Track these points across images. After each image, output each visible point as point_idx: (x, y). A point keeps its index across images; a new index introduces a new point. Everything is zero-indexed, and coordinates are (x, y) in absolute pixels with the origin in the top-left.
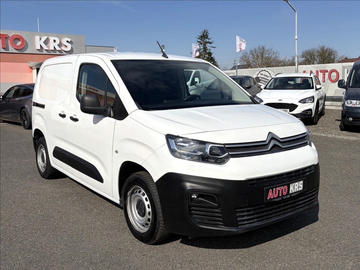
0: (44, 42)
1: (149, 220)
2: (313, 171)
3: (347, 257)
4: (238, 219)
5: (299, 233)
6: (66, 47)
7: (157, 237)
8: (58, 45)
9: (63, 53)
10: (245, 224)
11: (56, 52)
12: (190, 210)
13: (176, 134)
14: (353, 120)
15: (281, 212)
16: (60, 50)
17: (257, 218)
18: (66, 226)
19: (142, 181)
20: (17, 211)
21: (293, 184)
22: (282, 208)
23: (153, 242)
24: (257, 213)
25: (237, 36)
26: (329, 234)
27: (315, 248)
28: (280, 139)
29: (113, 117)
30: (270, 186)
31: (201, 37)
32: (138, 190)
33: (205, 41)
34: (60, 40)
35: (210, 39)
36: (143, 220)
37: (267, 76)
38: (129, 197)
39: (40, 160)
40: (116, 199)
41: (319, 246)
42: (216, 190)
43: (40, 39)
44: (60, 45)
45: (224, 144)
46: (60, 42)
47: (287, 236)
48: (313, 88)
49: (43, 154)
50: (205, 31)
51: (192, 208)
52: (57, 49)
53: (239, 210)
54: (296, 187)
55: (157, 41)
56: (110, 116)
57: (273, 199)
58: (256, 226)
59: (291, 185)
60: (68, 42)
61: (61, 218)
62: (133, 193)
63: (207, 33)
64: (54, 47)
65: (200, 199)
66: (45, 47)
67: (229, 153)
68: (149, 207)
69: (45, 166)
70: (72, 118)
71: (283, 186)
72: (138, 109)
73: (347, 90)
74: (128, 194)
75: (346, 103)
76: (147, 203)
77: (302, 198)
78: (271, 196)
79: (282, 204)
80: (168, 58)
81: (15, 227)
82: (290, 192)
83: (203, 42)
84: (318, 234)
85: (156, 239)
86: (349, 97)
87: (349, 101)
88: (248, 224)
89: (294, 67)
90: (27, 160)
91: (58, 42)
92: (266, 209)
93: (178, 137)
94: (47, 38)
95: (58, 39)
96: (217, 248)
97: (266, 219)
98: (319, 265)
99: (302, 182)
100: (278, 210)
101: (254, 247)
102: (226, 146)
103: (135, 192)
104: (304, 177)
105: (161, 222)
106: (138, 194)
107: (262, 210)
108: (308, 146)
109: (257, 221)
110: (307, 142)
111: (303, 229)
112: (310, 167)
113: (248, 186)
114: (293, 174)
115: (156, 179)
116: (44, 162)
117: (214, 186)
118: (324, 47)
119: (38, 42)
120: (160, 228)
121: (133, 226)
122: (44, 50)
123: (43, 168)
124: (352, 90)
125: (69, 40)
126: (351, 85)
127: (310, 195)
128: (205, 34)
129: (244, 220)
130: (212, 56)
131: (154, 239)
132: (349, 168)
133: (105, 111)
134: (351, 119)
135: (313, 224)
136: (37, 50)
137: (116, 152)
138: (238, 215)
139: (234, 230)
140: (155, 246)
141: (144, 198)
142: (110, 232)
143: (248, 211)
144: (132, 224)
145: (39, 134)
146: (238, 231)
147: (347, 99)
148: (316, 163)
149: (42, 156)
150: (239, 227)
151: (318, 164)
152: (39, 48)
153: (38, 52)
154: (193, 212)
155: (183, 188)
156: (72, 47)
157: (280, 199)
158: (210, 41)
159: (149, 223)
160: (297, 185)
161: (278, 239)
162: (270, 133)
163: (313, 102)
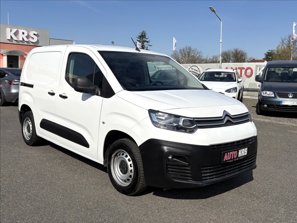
0: (14, 34)
1: (130, 176)
2: (254, 141)
3: (279, 205)
4: (203, 175)
5: (241, 188)
6: (33, 38)
7: (138, 189)
8: (26, 37)
9: (30, 44)
10: (207, 179)
11: (24, 43)
12: (167, 168)
13: (156, 109)
14: (267, 107)
15: (232, 171)
16: (28, 41)
17: (215, 175)
18: (59, 182)
19: (126, 146)
20: (14, 170)
21: (241, 150)
22: (232, 168)
23: (133, 194)
24: (216, 171)
25: (174, 38)
26: (263, 189)
27: (255, 199)
28: (232, 116)
29: (100, 96)
30: (225, 151)
31: (140, 36)
32: (122, 153)
34: (27, 32)
35: (147, 39)
36: (125, 176)
37: (197, 71)
38: (113, 159)
39: (25, 130)
40: (101, 161)
41: (258, 198)
42: (187, 153)
43: (11, 31)
44: (28, 37)
45: (194, 118)
46: (28, 34)
47: (233, 191)
48: (235, 81)
49: (29, 125)
50: (143, 32)
51: (169, 166)
52: (25, 40)
53: (204, 168)
54: (243, 152)
55: (131, 38)
56: (98, 95)
57: (227, 161)
58: (215, 181)
59: (240, 151)
60: (34, 34)
61: (52, 176)
62: (116, 155)
64: (23, 38)
65: (174, 159)
66: (15, 38)
67: (197, 125)
68: (131, 166)
69: (31, 135)
70: (61, 96)
71: (235, 151)
72: (123, 89)
73: (262, 83)
74: (113, 156)
75: (262, 94)
76: (129, 163)
77: (246, 161)
78: (226, 158)
79: (233, 165)
80: (140, 51)
81: (17, 182)
82: (239, 156)
83: (142, 41)
84: (255, 189)
85: (137, 191)
86: (264, 88)
87: (264, 92)
88: (209, 179)
89: (219, 64)
90: (10, 131)
91: (26, 34)
92: (222, 168)
93: (158, 112)
94: (17, 31)
95: (26, 31)
96: (183, 199)
97: (221, 176)
98: (260, 210)
99: (246, 149)
100: (229, 169)
101: (210, 198)
102: (195, 120)
103: (118, 154)
104: (248, 145)
105: (141, 178)
106: (121, 156)
107: (219, 169)
108: (250, 122)
109: (215, 178)
110: (249, 119)
111: (243, 186)
112: (252, 138)
113: (211, 150)
114: (241, 142)
115: (139, 143)
116: (29, 132)
117: (186, 150)
118: (237, 50)
119: (9, 33)
120: (141, 182)
121: (116, 181)
122: (14, 40)
123: (28, 137)
124: (267, 84)
125: (36, 33)
126: (265, 80)
127: (251, 159)
128: (143, 35)
129: (207, 176)
131: (135, 192)
132: (269, 142)
133: (94, 90)
134: (266, 106)
135: (250, 182)
136: (8, 39)
137: (103, 123)
138: (203, 172)
139: (200, 183)
140: (134, 197)
141: (127, 159)
142: (96, 187)
143: (210, 169)
144: (115, 180)
145: (26, 108)
146: (203, 184)
147: (262, 90)
148: (255, 135)
149: (27, 127)
150: (203, 181)
151: (257, 136)
152: (10, 38)
153: (9, 42)
154: (169, 169)
155: (162, 151)
156: (38, 39)
157: (232, 161)
158: (147, 40)
159: (131, 179)
160: (243, 151)
161: (226, 193)
162: (224, 111)
163: (236, 91)
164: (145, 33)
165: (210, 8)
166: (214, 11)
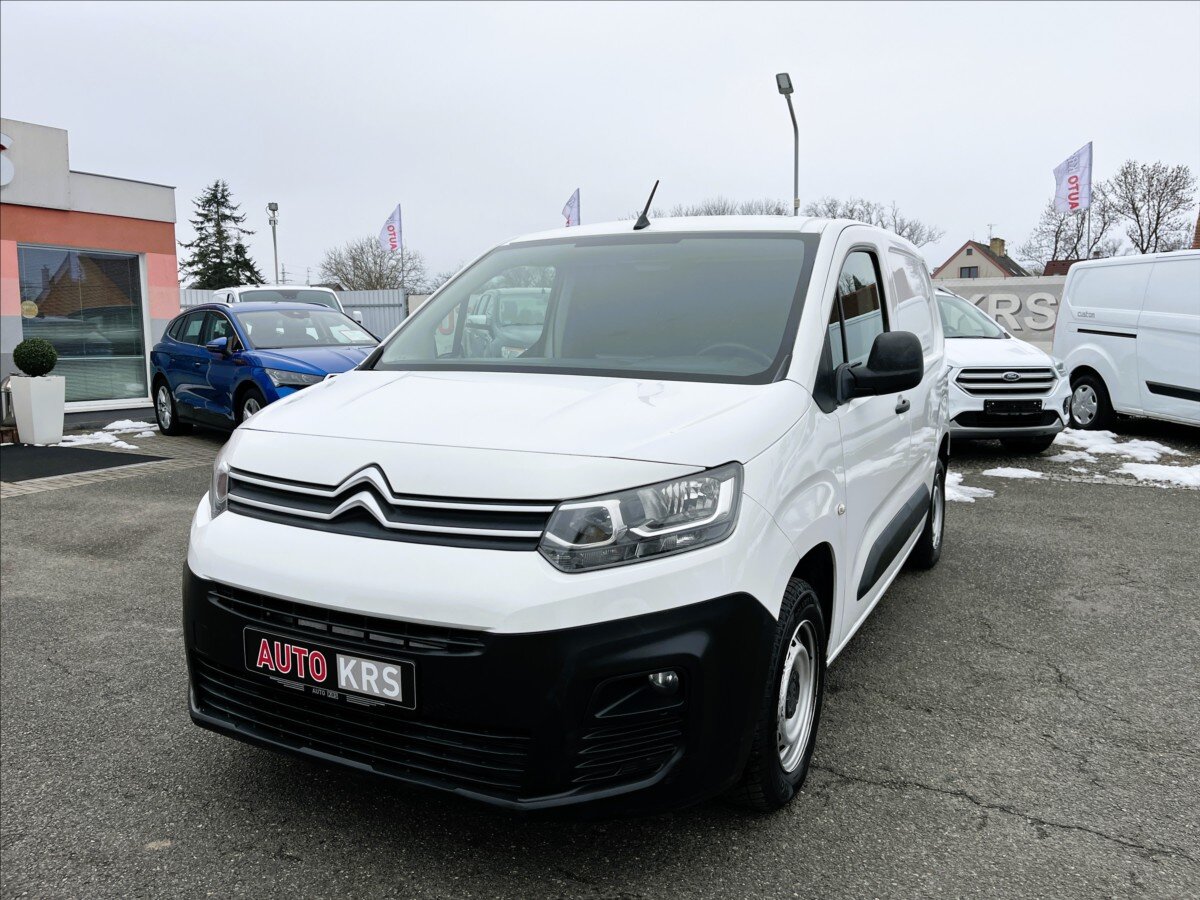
31: (208, 202)
33: (220, 213)
35: (234, 208)
50: (217, 186)
63: (226, 193)
71: (310, 648)
83: (214, 217)
128: (219, 195)
130: (247, 256)
158: (236, 214)
160: (370, 671)
164: (223, 191)
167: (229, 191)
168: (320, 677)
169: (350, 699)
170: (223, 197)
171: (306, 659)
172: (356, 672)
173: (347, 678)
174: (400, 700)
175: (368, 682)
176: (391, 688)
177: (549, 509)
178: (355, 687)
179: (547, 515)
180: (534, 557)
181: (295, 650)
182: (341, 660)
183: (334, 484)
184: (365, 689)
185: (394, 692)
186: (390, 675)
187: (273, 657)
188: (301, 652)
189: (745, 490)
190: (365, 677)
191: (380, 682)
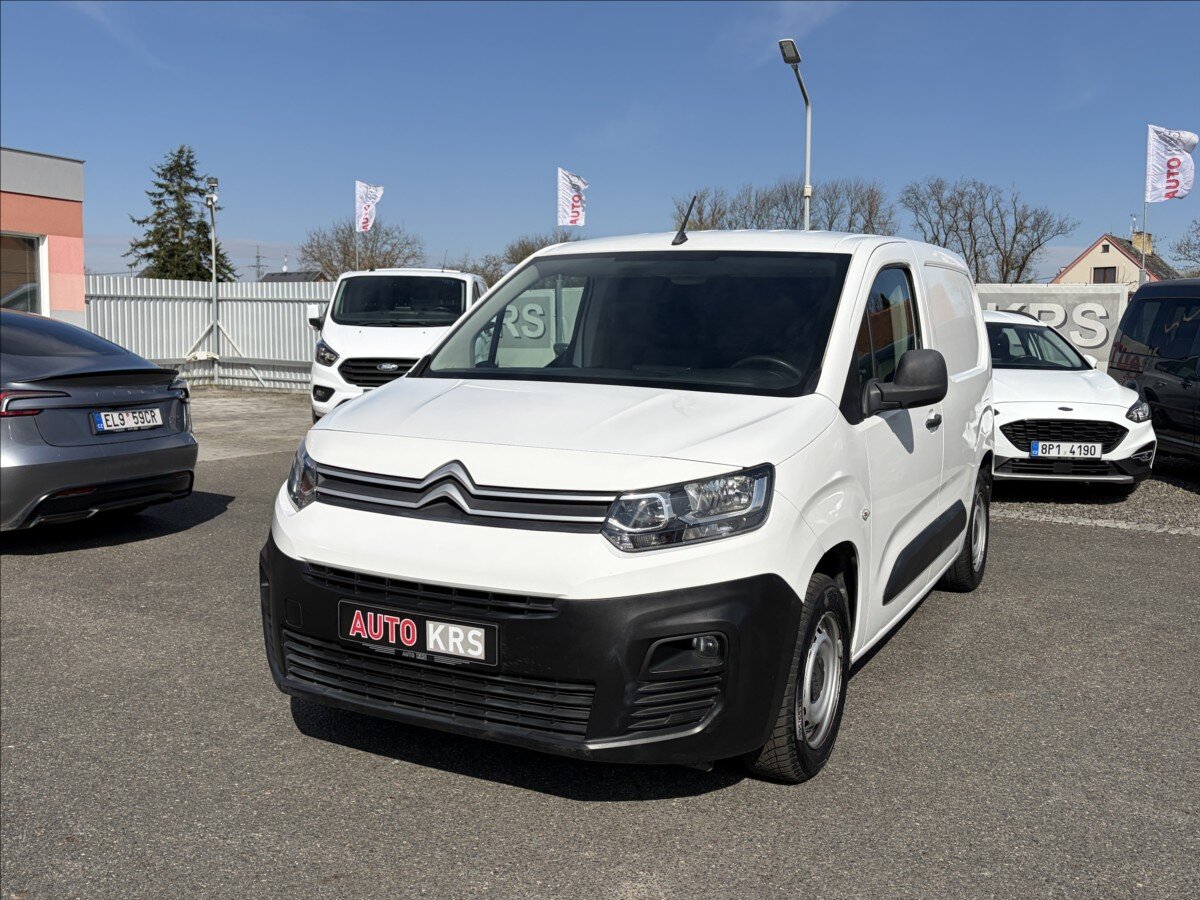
4: (291, 657)
10: (311, 680)
30: (359, 600)
31: (170, 169)
33: (183, 184)
35: (202, 179)
45: (318, 465)
50: (181, 152)
57: (366, 641)
63: (192, 160)
67: (315, 488)
78: (361, 629)
83: (176, 188)
102: (319, 470)
113: (306, 579)
128: (184, 163)
138: (288, 644)
158: (200, 185)
164: (190, 152)
165: (782, 48)
166: (793, 61)
167: (196, 158)
168: (410, 641)
169: (438, 659)
170: (188, 164)
171: (397, 627)
172: (444, 636)
173: (435, 642)
174: (483, 658)
175: (455, 644)
176: (475, 648)
177: (612, 498)
178: (442, 649)
179: (608, 503)
180: (598, 539)
181: (387, 619)
182: (430, 625)
183: (421, 477)
184: (451, 651)
185: (478, 652)
186: (475, 637)
187: (365, 626)
188: (392, 620)
189: (776, 488)
190: (452, 640)
191: (465, 643)
